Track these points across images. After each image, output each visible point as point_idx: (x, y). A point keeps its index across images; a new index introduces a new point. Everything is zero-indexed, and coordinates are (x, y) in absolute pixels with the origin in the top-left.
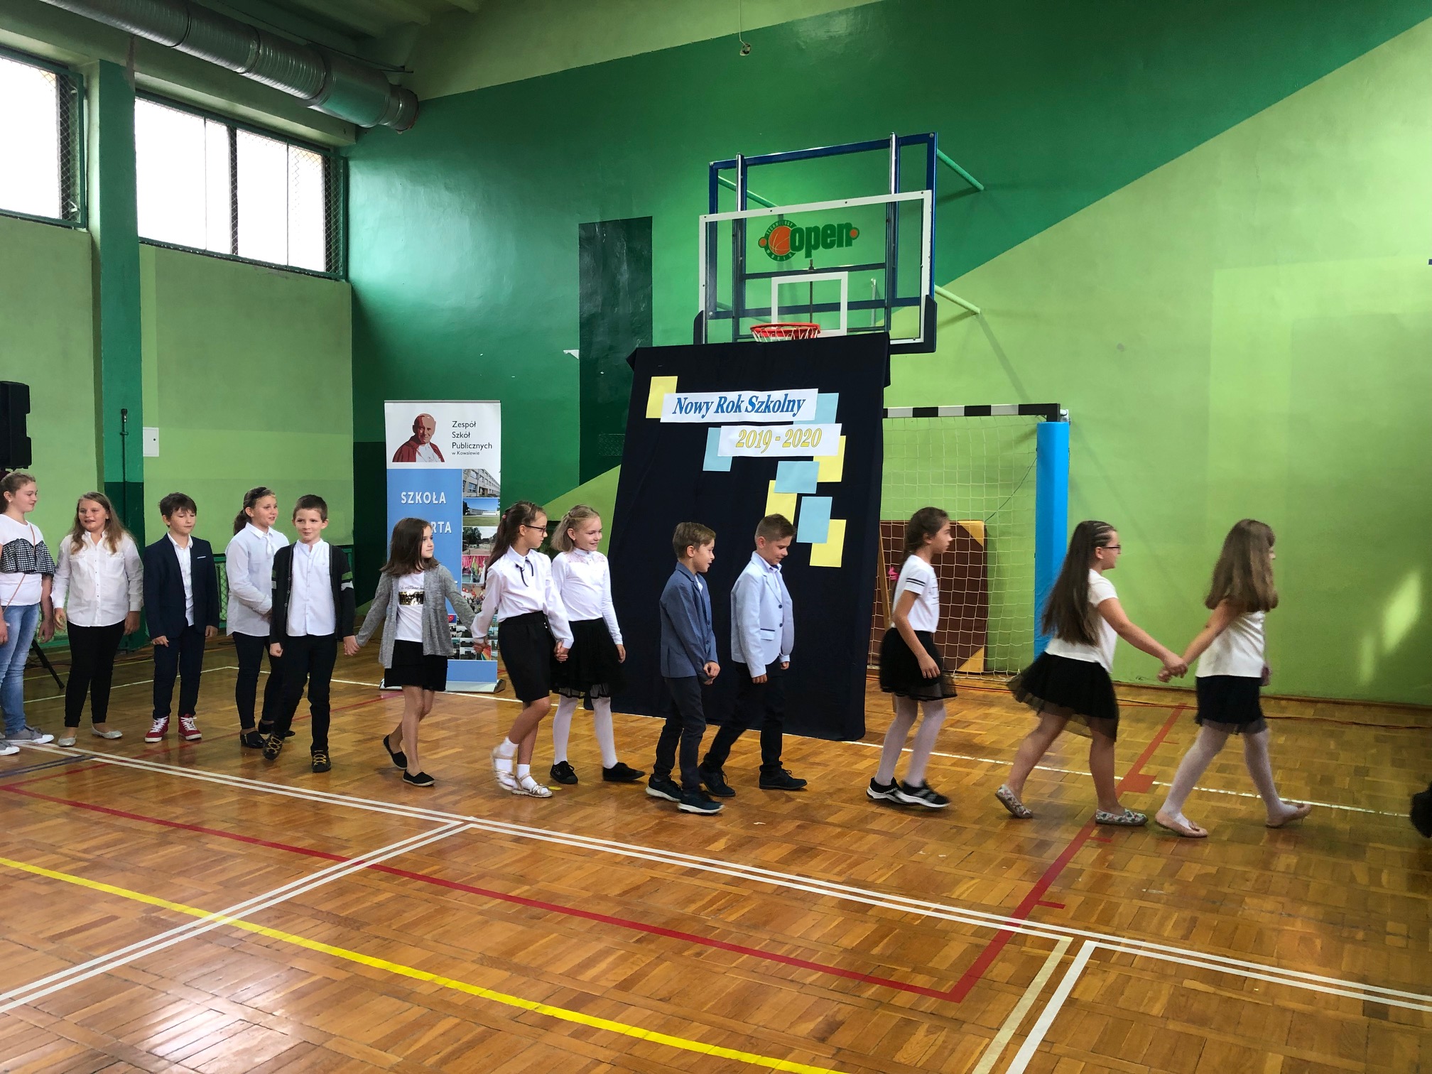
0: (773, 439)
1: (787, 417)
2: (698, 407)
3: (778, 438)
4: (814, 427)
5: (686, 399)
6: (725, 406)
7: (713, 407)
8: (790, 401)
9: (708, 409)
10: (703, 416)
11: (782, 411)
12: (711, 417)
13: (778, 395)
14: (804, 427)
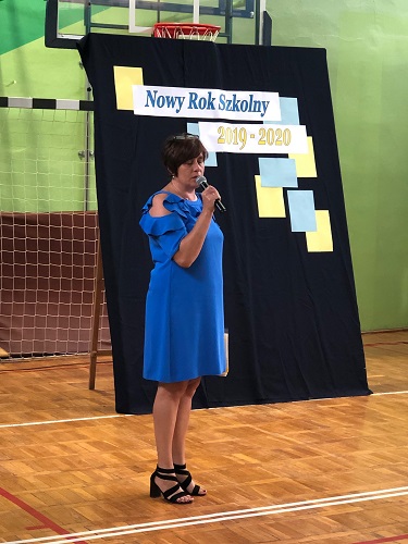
0: (249, 136)
1: (256, 116)
2: (170, 102)
3: (253, 136)
4: (283, 128)
5: (155, 92)
6: (197, 102)
7: (186, 103)
8: (256, 102)
9: (181, 105)
10: (178, 111)
11: (250, 110)
12: (186, 113)
13: (243, 95)
14: (275, 127)
